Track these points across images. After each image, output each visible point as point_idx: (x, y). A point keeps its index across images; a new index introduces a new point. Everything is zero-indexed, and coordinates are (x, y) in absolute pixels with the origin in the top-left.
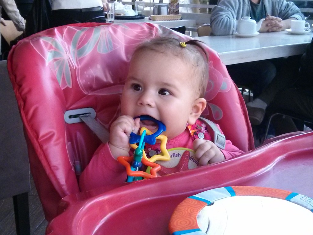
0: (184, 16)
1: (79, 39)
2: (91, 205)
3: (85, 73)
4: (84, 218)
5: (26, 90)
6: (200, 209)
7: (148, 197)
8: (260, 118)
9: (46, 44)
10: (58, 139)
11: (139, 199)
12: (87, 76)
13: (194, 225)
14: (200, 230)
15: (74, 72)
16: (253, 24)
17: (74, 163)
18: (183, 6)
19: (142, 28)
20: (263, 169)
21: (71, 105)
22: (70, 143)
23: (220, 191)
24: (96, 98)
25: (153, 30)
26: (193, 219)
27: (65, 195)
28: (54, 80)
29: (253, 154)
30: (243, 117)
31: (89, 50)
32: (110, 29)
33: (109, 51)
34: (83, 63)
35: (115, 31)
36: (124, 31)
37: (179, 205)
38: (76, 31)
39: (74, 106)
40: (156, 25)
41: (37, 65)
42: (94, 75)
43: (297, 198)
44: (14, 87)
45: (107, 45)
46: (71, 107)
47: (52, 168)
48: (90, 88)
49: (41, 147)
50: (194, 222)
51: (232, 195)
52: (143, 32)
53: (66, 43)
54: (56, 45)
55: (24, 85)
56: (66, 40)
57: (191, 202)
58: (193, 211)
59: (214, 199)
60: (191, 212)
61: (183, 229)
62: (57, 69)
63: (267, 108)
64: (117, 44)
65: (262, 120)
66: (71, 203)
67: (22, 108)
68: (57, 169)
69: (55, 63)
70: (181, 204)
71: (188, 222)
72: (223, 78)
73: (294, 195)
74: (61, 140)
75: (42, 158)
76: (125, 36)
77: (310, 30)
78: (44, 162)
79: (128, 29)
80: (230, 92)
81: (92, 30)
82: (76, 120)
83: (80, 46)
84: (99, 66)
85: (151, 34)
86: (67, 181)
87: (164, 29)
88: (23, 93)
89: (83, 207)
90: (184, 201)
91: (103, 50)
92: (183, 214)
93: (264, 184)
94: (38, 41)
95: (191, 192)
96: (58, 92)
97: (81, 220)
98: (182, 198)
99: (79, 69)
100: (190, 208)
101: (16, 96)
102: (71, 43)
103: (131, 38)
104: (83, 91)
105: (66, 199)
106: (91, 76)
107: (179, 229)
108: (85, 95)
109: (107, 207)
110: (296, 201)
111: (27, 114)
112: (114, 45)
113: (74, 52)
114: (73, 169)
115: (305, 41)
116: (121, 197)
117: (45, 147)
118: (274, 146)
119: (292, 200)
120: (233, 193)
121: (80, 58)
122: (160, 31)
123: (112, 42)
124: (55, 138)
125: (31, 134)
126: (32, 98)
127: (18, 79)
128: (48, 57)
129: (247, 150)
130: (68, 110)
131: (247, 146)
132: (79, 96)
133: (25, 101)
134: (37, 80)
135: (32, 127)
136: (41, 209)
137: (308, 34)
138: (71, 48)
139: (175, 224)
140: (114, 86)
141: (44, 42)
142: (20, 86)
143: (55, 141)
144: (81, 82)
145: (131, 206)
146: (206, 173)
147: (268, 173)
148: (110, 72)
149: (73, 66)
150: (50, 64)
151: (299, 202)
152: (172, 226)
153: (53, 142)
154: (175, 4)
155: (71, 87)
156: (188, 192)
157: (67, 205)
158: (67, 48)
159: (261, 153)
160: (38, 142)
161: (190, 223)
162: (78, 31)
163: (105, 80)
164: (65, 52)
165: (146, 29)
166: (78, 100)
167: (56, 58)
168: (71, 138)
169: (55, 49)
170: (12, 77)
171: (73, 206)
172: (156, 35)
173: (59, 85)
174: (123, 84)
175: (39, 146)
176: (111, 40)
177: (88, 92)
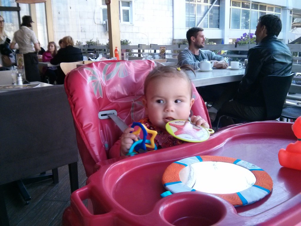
0: (168, 60)
1: (107, 69)
2: (114, 167)
3: (111, 89)
4: (110, 176)
5: (75, 99)
6: (181, 169)
7: (149, 162)
8: (214, 118)
9: (88, 72)
10: (94, 128)
12: (112, 91)
13: (178, 179)
14: (181, 182)
15: (104, 88)
16: (209, 64)
17: (104, 143)
18: (168, 54)
19: (145, 63)
20: (218, 146)
21: (103, 108)
22: (101, 131)
23: (193, 159)
24: (117, 104)
25: (151, 64)
26: (177, 175)
27: (98, 161)
28: (92, 93)
29: (212, 137)
30: (205, 115)
31: (113, 75)
32: (126, 64)
33: (125, 77)
34: (110, 83)
35: (129, 64)
36: (134, 64)
37: (168, 167)
38: (105, 64)
40: (153, 61)
41: (82, 84)
42: (116, 91)
43: (241, 162)
44: (68, 97)
45: (124, 72)
46: (103, 109)
47: (91, 145)
48: (114, 98)
49: (84, 132)
50: (177, 177)
51: (200, 161)
52: (145, 65)
53: (99, 71)
54: (94, 72)
55: (74, 95)
56: (99, 69)
57: (175, 165)
59: (189, 163)
60: (176, 171)
61: (171, 182)
62: (94, 87)
63: (218, 112)
64: (130, 72)
65: (215, 119)
66: (102, 166)
67: (73, 109)
68: (94, 146)
69: (93, 83)
70: (169, 166)
71: (174, 177)
73: (238, 161)
74: (96, 128)
75: (84, 139)
76: (134, 68)
77: (242, 67)
78: (85, 141)
79: (137, 63)
80: (197, 100)
81: (115, 64)
82: (105, 117)
83: (108, 74)
84: (119, 85)
85: (150, 66)
86: (99, 153)
87: (158, 64)
88: (74, 100)
89: (109, 168)
90: (171, 164)
91: (121, 76)
92: (171, 172)
93: (219, 154)
94: (83, 70)
95: (175, 159)
96: (94, 100)
97: (108, 176)
98: (169, 163)
99: (107, 87)
100: (175, 169)
101: (69, 102)
102: (103, 72)
103: (138, 68)
104: (109, 100)
105: (98, 164)
106: (114, 91)
107: (168, 182)
108: (111, 102)
110: (240, 165)
111: (76, 112)
112: (128, 72)
113: (104, 77)
114: (103, 146)
115: (239, 74)
116: (132, 162)
117: (86, 133)
118: (225, 132)
119: (237, 164)
120: (201, 160)
121: (107, 81)
122: (156, 65)
123: (127, 71)
124: (92, 127)
125: (78, 125)
126: (79, 103)
127: (71, 92)
128: (89, 79)
130: (100, 111)
132: (108, 103)
133: (74, 105)
134: (82, 93)
135: (79, 120)
137: (241, 70)
138: (103, 74)
139: (166, 178)
140: (128, 97)
141: (86, 70)
142: (72, 96)
143: (93, 129)
144: (108, 94)
145: (138, 168)
146: (184, 148)
147: (221, 148)
148: (126, 89)
149: (104, 85)
150: (90, 83)
151: (242, 165)
152: (164, 180)
153: (91, 129)
154: (163, 53)
155: (102, 97)
156: (173, 160)
157: (99, 167)
158: (100, 75)
159: (217, 136)
160: (82, 130)
161: (175, 178)
162: (107, 64)
163: (123, 93)
164: (99, 77)
165: (147, 64)
166: (107, 105)
167: (94, 80)
168: (102, 128)
169: (93, 75)
170: (67, 91)
171: (103, 167)
172: (153, 67)
173: (95, 96)
174: (134, 96)
175: (83, 132)
176: (126, 70)
177: (113, 100)
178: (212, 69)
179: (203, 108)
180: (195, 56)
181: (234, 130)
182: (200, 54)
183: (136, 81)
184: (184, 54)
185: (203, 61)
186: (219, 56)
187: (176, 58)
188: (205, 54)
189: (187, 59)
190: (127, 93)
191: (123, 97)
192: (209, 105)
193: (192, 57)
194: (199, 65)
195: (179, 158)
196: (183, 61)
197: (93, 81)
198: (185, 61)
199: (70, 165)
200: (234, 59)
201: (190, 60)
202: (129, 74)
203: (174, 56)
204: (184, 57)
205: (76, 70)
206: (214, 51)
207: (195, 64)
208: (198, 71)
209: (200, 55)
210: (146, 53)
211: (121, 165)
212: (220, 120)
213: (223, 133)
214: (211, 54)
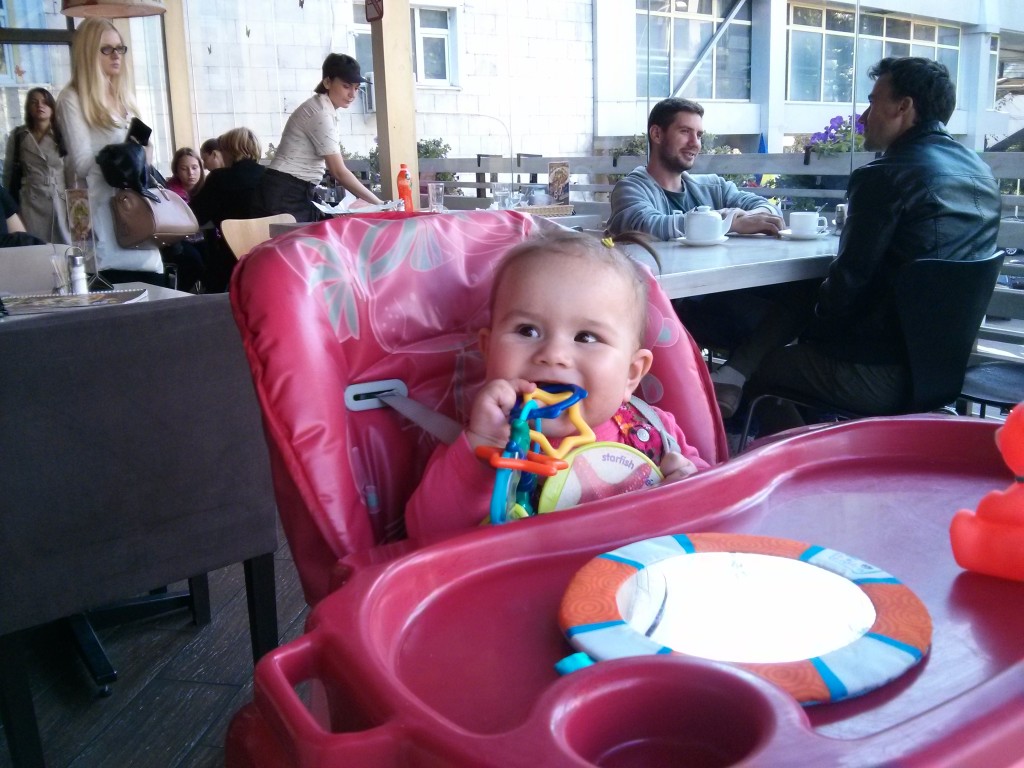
0: (579, 208)
1: (374, 243)
2: (398, 573)
3: (387, 309)
4: (384, 601)
5: (267, 343)
6: (621, 580)
7: (515, 556)
8: (732, 403)
9: (308, 251)
10: (332, 440)
11: (497, 560)
12: (391, 316)
13: (612, 613)
14: (624, 623)
15: (363, 307)
16: (716, 220)
17: (365, 489)
18: (577, 188)
19: (500, 221)
20: (747, 500)
21: (358, 374)
22: (355, 449)
23: (662, 544)
24: (407, 360)
25: (521, 224)
26: (609, 599)
27: (344, 553)
28: (324, 322)
29: (727, 470)
30: (704, 397)
31: (393, 265)
32: (437, 224)
33: (435, 267)
34: (383, 289)
35: (445, 227)
36: (463, 226)
37: (578, 573)
38: (368, 226)
39: (364, 376)
40: (527, 215)
41: (290, 293)
42: (405, 314)
43: (824, 556)
44: (243, 336)
45: (430, 253)
46: (359, 378)
47: (320, 499)
48: (396, 340)
49: (298, 456)
50: (610, 608)
51: (688, 552)
52: (502, 229)
53: (348, 251)
54: (329, 254)
55: (264, 332)
56: (348, 245)
57: (603, 565)
58: (608, 583)
59: (651, 559)
60: (605, 587)
61: (589, 621)
62: (329, 302)
63: (746, 384)
64: (449, 253)
65: (736, 407)
66: (357, 569)
67: (260, 378)
68: (330, 501)
69: (325, 289)
70: (582, 569)
71: (599, 607)
72: (664, 319)
73: (817, 550)
74: (338, 443)
75: (299, 478)
76: (465, 237)
77: (828, 232)
78: (303, 485)
79: (474, 223)
80: (678, 345)
81: (400, 225)
82: (370, 404)
83: (376, 257)
84: (414, 297)
85: (517, 232)
86: (349, 523)
87: (543, 223)
88: (263, 347)
89: (381, 577)
90: (589, 563)
91: (422, 265)
92: (589, 590)
93: (752, 529)
94: (291, 244)
95: (602, 546)
96: (331, 346)
97: (378, 604)
98: (583, 559)
99: (373, 301)
100: (601, 579)
101: (247, 354)
102: (359, 251)
103: (476, 240)
104: (381, 345)
105: (345, 561)
106: (397, 317)
107: (580, 621)
108: (387, 354)
109: (431, 577)
110: (821, 563)
111: (269, 389)
112: (443, 252)
113: (364, 269)
114: (363, 501)
115: (819, 253)
116: (459, 556)
117: (305, 456)
118: (770, 453)
119: (812, 560)
120: (690, 548)
121: (375, 281)
122: (536, 228)
123: (439, 247)
124: (325, 438)
126: (280, 358)
127: (252, 320)
128: (313, 277)
129: (714, 462)
130: (351, 383)
131: (713, 454)
132: (375, 355)
133: (265, 364)
134: (290, 322)
135: (279, 416)
136: (299, 587)
137: (824, 240)
138: (358, 259)
139: (572, 609)
140: (444, 337)
141: (303, 247)
142: (256, 334)
143: (325, 445)
144: (378, 327)
145: (480, 575)
146: (633, 506)
147: (758, 508)
148: (437, 309)
149: (362, 295)
150: (315, 290)
151: (828, 565)
152: (566, 616)
153: (321, 446)
154: (561, 186)
155: (357, 337)
157: (348, 574)
158: (351, 261)
159: (744, 466)
160: (293, 448)
161: (603, 608)
162: (372, 226)
163: (425, 323)
164: (346, 268)
165: (508, 223)
166: (373, 363)
167: (328, 280)
168: (357, 440)
169: (325, 262)
170: (240, 316)
171: (360, 574)
172: (526, 234)
173: (333, 333)
174: (463, 331)
175: (293, 455)
176: (438, 245)
177: (392, 347)
178: (727, 238)
179: (695, 374)
180: (668, 194)
181: (802, 445)
182: (683, 190)
183: (471, 280)
184: (631, 188)
185: (696, 210)
186: (751, 195)
187: (606, 200)
188: (703, 189)
189: (642, 203)
190: (441, 323)
191: (426, 335)
192: (715, 360)
193: (659, 197)
194: (682, 225)
195: (618, 543)
196: (627, 212)
197: (327, 284)
198: (636, 210)
199: (248, 565)
200: (802, 205)
201: (650, 207)
202: (445, 257)
203: (596, 193)
204: (632, 199)
205: (269, 245)
206: (734, 177)
207: (667, 221)
208: (678, 244)
209: (686, 190)
210: (504, 185)
211: (422, 567)
212: (755, 408)
213: (763, 457)
214: (723, 188)
